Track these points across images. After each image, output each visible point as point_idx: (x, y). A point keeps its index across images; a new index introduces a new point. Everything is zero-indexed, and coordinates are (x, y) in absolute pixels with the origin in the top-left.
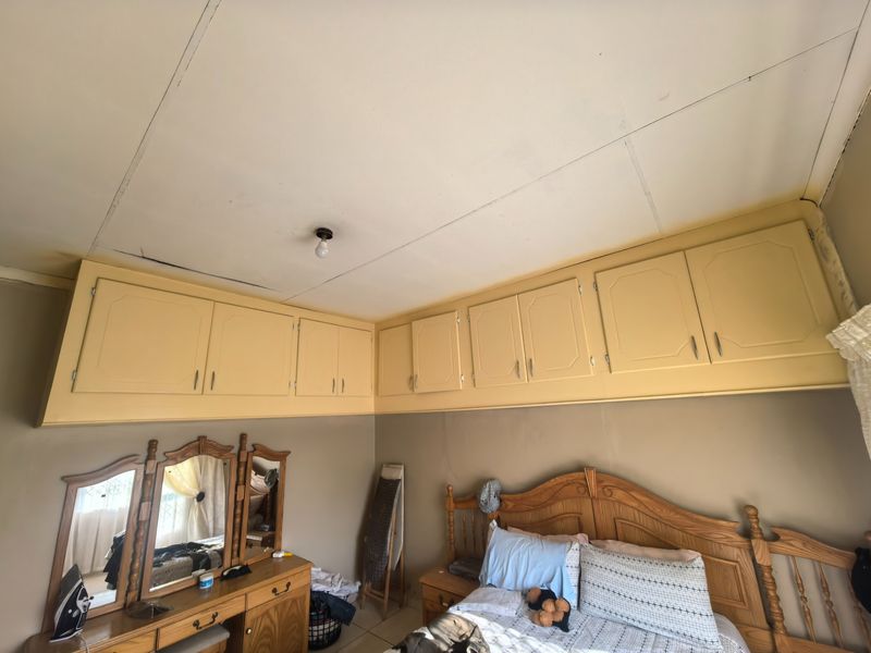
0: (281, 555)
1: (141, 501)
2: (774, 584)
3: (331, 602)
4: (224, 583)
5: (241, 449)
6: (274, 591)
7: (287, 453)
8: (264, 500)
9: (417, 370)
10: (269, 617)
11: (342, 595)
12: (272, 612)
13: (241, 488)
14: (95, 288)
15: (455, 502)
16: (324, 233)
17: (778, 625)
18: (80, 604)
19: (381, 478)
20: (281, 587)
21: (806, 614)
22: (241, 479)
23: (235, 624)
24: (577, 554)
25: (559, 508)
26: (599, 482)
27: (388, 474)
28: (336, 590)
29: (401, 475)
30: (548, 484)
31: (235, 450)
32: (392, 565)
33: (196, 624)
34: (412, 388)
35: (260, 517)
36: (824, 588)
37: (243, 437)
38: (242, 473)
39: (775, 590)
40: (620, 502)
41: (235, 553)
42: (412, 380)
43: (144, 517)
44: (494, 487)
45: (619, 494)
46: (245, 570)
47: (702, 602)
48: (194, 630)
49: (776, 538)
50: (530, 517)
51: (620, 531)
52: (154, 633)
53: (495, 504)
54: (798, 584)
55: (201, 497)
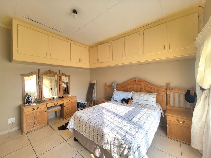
0: (70, 95)
1: (39, 82)
2: (169, 97)
3: (81, 104)
4: (59, 99)
5: (59, 74)
6: (69, 101)
7: (70, 76)
8: (66, 89)
9: (99, 58)
10: (69, 105)
11: (83, 103)
12: (69, 104)
13: (60, 82)
14: (17, 27)
15: (107, 87)
16: (75, 12)
17: (168, 104)
18: (30, 98)
19: (91, 83)
20: (71, 100)
21: (174, 103)
22: (60, 80)
23: (62, 105)
24: (132, 94)
25: (129, 87)
26: (138, 81)
27: (92, 82)
28: (82, 102)
29: (95, 82)
30: (127, 82)
31: (58, 74)
32: (93, 100)
33: (54, 104)
34: (98, 62)
35: (65, 92)
36: (179, 98)
37: (59, 71)
38: (60, 78)
39: (169, 99)
40: (142, 85)
41: (60, 94)
42: (98, 60)
43: (40, 85)
44: (116, 83)
45: (142, 83)
46: (63, 97)
47: (155, 100)
48: (54, 105)
49: (172, 89)
50: (123, 89)
51: (141, 90)
52: (46, 104)
53: (116, 86)
54: (174, 97)
55: (51, 89)
